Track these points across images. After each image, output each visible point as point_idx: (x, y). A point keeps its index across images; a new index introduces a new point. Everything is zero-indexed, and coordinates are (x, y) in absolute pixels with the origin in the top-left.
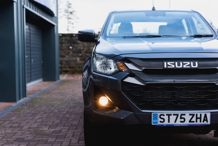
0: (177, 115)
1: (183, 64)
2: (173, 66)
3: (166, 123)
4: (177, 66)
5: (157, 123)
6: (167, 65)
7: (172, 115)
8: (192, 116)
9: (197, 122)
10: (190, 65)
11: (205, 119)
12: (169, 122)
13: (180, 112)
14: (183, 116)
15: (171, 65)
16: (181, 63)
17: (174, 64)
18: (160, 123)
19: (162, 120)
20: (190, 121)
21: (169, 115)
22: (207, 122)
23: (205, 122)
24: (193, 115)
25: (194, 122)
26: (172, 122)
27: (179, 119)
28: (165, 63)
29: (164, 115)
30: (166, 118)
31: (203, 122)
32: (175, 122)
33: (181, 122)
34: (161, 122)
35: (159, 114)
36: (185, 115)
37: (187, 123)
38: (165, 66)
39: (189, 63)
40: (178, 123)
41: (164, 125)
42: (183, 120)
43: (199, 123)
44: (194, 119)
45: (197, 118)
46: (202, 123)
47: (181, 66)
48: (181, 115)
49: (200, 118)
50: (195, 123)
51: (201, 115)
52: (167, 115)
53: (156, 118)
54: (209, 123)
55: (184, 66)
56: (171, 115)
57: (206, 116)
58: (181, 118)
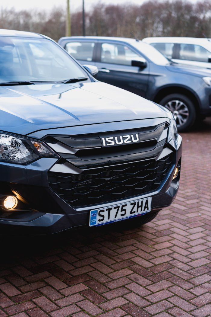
0: (118, 207)
1: (124, 139)
3: (106, 220)
5: (95, 223)
8: (133, 205)
9: (137, 211)
10: (131, 139)
11: (146, 206)
12: (109, 218)
13: (120, 203)
14: (124, 208)
16: (121, 137)
17: (114, 140)
18: (98, 223)
19: (101, 218)
20: (131, 213)
21: (109, 210)
22: (148, 209)
23: (146, 209)
25: (134, 212)
26: (112, 218)
27: (120, 213)
28: (103, 139)
29: (103, 211)
30: (105, 214)
31: (144, 210)
32: (116, 217)
33: (122, 215)
35: (99, 211)
36: (126, 205)
39: (129, 137)
40: (119, 217)
41: (103, 224)
42: (123, 213)
43: (139, 212)
44: (135, 209)
45: (138, 207)
46: (143, 212)
47: (121, 142)
49: (141, 206)
50: (136, 214)
51: (142, 202)
52: (107, 210)
53: (94, 217)
55: (125, 142)
56: (111, 209)
58: (122, 210)
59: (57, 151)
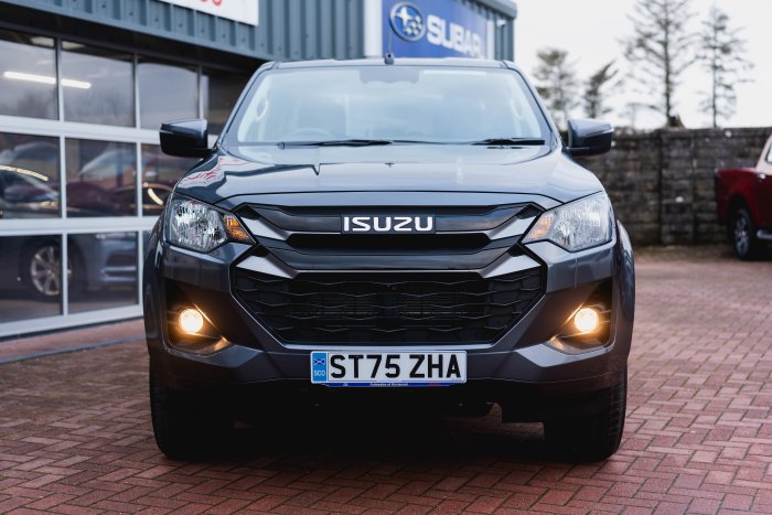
0: (379, 358)
1: (394, 223)
2: (368, 228)
3: (349, 378)
4: (377, 228)
5: (324, 378)
6: (352, 225)
7: (365, 357)
8: (416, 361)
9: (430, 375)
10: (412, 225)
11: (453, 369)
12: (356, 375)
13: (384, 351)
14: (393, 361)
15: (361, 225)
16: (388, 220)
17: (371, 223)
18: (331, 380)
19: (339, 372)
20: (413, 374)
21: (356, 358)
22: (458, 375)
23: (453, 376)
24: (421, 358)
25: (422, 376)
26: (365, 376)
27: (382, 370)
28: (347, 220)
29: (342, 358)
30: (348, 364)
31: (448, 376)
32: (373, 375)
33: (388, 375)
34: (334, 375)
35: (330, 356)
36: (398, 357)
37: (404, 378)
38: (346, 228)
39: (409, 220)
40: (382, 378)
41: (342, 384)
42: (393, 371)
43: (435, 378)
44: (423, 369)
45: (431, 366)
46: (444, 379)
47: (388, 228)
48: (389, 357)
49: (440, 366)
50: (426, 379)
51: (441, 357)
52: (350, 357)
53: (321, 365)
54: (463, 378)
55: (397, 228)
56: (362, 357)
57: (453, 360)
58: (388, 365)
59: (255, 233)
